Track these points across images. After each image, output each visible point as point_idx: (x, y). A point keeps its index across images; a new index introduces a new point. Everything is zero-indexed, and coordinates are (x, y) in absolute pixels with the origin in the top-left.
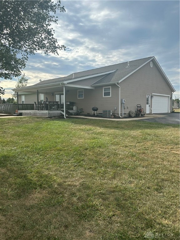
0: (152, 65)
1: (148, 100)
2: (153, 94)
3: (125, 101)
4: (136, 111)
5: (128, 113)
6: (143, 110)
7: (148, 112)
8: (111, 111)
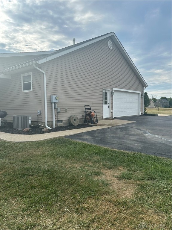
0: (111, 46)
1: (106, 98)
2: (114, 89)
3: (56, 99)
4: (83, 116)
5: (68, 119)
6: (95, 113)
7: (106, 115)
8: (30, 118)
